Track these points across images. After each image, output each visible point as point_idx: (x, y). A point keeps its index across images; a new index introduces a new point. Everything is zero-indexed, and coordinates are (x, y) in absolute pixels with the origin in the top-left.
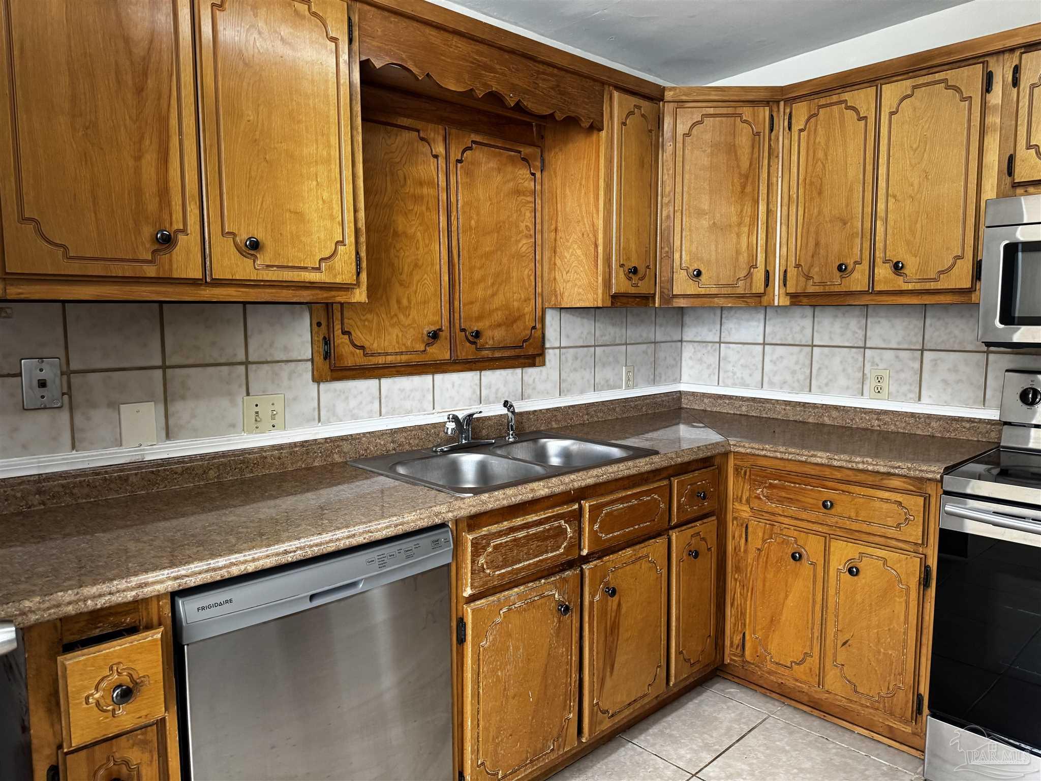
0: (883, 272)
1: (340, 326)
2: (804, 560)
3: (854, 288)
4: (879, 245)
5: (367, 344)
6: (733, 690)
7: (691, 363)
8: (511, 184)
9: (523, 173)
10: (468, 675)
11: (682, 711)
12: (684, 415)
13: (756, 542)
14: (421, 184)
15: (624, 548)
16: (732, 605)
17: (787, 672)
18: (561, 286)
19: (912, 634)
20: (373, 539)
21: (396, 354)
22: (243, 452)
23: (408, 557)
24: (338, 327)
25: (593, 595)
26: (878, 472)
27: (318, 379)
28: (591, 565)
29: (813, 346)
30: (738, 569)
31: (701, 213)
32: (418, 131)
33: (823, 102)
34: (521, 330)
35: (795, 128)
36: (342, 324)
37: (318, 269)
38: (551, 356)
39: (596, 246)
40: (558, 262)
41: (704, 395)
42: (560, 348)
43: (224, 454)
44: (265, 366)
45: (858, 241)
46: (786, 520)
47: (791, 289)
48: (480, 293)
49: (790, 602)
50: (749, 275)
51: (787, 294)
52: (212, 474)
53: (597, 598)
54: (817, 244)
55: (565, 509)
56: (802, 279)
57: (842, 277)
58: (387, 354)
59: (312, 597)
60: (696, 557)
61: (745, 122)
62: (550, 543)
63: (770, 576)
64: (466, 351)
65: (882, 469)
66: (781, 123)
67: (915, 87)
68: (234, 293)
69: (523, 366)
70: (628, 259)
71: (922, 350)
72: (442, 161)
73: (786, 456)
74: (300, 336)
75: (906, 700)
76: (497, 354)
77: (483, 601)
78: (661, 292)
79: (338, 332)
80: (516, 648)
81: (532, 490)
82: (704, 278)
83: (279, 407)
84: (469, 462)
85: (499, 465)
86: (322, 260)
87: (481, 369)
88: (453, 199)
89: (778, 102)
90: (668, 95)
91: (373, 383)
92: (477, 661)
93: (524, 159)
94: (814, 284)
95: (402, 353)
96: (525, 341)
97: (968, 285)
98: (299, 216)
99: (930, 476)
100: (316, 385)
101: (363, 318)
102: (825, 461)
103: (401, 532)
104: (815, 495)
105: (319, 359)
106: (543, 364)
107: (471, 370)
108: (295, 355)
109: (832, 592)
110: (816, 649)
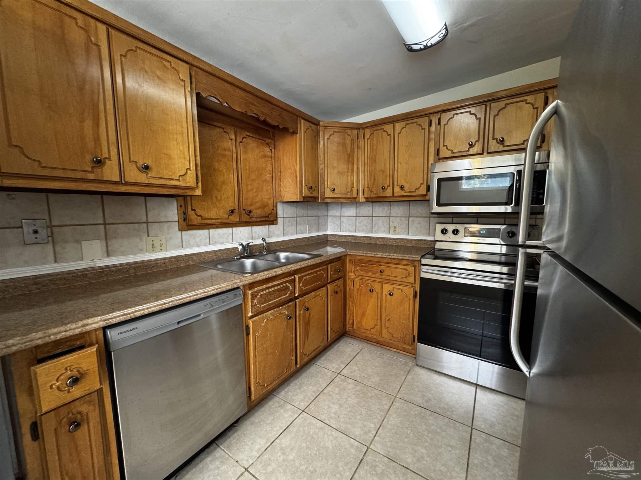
0: (397, 189)
1: (190, 207)
2: (374, 292)
3: (387, 195)
4: (396, 180)
5: (203, 215)
6: (350, 340)
7: (331, 224)
8: (262, 153)
9: (267, 149)
10: (251, 348)
11: (332, 350)
12: (329, 242)
13: (357, 286)
14: (225, 150)
15: (311, 292)
16: (349, 310)
17: (368, 332)
18: (283, 193)
19: (411, 315)
20: (207, 295)
21: (216, 219)
22: (147, 261)
23: (223, 302)
24: (189, 207)
25: (300, 311)
26: (399, 259)
27: (181, 230)
28: (299, 300)
29: (372, 217)
30: (350, 297)
31: (334, 168)
32: (223, 128)
33: (375, 129)
34: (267, 210)
35: (366, 138)
36: (192, 206)
37: (179, 180)
38: (280, 220)
39: (296, 178)
40: (282, 184)
41: (336, 235)
42: (283, 218)
43: (137, 263)
44: (157, 224)
45: (388, 178)
46: (367, 278)
47: (366, 196)
48: (251, 194)
49: (369, 307)
50: (351, 191)
51: (365, 198)
52: (131, 271)
53: (302, 312)
54: (374, 179)
55: (289, 278)
56: (370, 192)
57: (383, 191)
58: (212, 219)
59: (179, 323)
60: (337, 293)
61: (349, 135)
62: (283, 292)
63: (362, 298)
64: (245, 218)
65: (400, 258)
66: (361, 136)
67: (406, 124)
68: (138, 189)
69: (269, 224)
70: (309, 183)
71: (409, 217)
72: (234, 142)
73: (367, 255)
74: (172, 211)
75: (409, 338)
76: (258, 220)
77: (256, 317)
78: (321, 196)
79: (190, 210)
80: (271, 334)
81: (276, 272)
82: (336, 191)
83: (163, 242)
84: (248, 263)
85: (261, 263)
86: (180, 176)
87: (252, 226)
88: (239, 157)
89: (359, 129)
90: (321, 123)
91: (207, 231)
92: (255, 341)
93: (267, 144)
94: (374, 194)
95: (218, 219)
96: (270, 214)
97: (425, 193)
98: (169, 157)
99: (416, 259)
100: (180, 232)
101: (201, 204)
102: (380, 256)
103: (219, 292)
104: (377, 268)
105: (181, 221)
106: (277, 224)
107: (248, 226)
108: (170, 219)
109: (384, 302)
110: (379, 323)
